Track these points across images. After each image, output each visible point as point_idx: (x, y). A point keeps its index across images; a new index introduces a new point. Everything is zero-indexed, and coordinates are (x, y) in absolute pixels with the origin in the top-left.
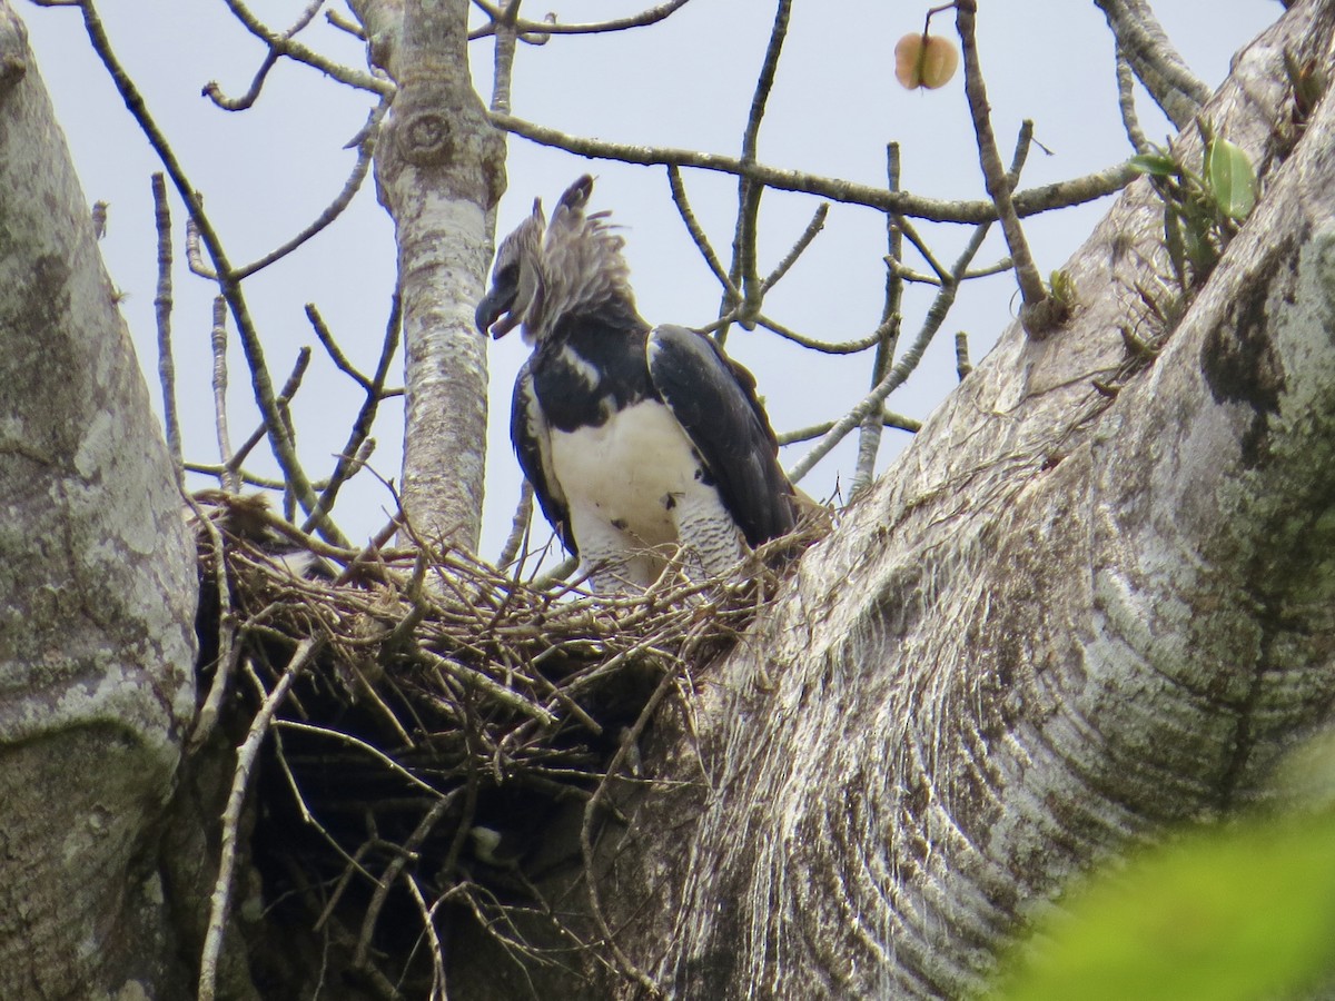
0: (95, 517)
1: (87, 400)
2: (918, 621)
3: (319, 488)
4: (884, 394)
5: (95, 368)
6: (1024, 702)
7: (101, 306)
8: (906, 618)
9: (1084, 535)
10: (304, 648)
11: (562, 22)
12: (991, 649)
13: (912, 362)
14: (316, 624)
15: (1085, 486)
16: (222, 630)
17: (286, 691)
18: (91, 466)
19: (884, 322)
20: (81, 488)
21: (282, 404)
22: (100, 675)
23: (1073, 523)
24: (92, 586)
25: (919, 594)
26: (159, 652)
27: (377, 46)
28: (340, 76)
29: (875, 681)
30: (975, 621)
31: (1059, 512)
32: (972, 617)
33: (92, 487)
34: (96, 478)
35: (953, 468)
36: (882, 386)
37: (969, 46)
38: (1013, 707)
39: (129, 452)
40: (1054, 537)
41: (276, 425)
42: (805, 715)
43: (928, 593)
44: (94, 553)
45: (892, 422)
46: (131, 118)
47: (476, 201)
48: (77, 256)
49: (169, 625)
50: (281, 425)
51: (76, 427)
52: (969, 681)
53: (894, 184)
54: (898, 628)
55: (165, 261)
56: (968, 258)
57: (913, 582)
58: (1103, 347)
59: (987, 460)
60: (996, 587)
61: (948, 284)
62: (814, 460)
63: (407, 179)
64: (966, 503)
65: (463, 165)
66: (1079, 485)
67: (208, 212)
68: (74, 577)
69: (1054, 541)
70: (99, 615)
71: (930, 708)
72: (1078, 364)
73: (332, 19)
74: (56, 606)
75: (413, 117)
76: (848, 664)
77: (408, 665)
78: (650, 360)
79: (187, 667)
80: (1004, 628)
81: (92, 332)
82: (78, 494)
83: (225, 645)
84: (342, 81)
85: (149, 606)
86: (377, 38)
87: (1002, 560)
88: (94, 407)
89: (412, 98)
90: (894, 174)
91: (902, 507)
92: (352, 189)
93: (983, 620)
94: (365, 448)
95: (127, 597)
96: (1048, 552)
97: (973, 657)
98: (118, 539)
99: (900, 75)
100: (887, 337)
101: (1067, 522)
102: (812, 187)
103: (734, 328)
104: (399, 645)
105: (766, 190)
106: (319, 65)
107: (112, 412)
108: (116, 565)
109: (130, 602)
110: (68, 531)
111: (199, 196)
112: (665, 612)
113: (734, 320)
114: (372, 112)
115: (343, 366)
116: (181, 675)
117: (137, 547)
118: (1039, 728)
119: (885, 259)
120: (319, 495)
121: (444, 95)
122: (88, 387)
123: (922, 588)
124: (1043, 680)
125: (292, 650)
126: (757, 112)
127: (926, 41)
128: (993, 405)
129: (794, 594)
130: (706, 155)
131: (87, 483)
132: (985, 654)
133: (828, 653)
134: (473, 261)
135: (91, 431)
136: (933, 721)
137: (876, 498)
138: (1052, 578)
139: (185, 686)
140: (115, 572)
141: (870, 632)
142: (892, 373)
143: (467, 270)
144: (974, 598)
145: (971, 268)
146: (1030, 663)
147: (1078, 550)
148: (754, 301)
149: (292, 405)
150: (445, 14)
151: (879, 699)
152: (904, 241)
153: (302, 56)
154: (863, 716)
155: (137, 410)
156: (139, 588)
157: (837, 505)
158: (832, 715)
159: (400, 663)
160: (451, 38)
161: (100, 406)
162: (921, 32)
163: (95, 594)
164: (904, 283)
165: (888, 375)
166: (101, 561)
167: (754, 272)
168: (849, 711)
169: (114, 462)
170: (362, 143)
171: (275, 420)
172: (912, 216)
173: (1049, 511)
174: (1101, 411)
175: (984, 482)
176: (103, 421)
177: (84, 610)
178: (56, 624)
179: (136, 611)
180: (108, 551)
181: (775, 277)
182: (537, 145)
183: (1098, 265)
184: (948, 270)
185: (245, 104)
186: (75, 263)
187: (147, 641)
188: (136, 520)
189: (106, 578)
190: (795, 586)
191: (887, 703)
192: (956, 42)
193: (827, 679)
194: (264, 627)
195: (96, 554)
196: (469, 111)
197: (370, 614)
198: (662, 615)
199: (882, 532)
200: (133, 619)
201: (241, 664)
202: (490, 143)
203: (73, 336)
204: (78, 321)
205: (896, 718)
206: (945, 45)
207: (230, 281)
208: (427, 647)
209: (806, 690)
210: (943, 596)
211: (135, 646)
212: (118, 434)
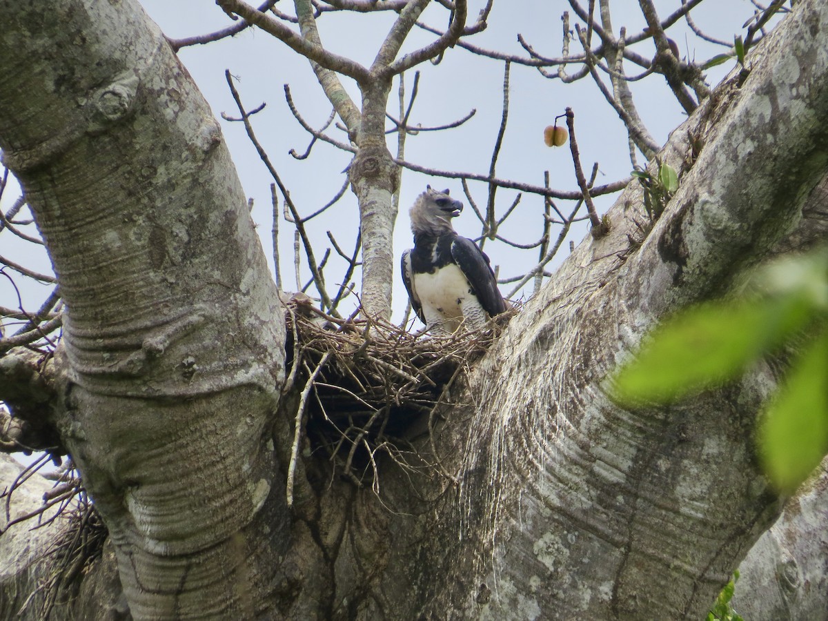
0: (247, 307)
1: (244, 264)
2: (553, 344)
3: (332, 300)
4: (543, 265)
5: (247, 252)
6: (593, 374)
7: (249, 229)
8: (549, 343)
9: (615, 312)
10: (325, 356)
11: (423, 127)
12: (580, 354)
13: (554, 253)
14: (330, 347)
15: (615, 294)
16: (295, 349)
17: (318, 372)
18: (246, 288)
19: (543, 236)
20: (242, 297)
21: (320, 269)
22: (250, 366)
23: (611, 307)
24: (246, 333)
25: (554, 334)
26: (272, 357)
27: (351, 133)
28: (339, 146)
29: (537, 367)
30: (575, 344)
31: (605, 303)
32: (573, 342)
33: (246, 296)
34: (248, 293)
35: (566, 287)
36: (543, 261)
37: (571, 130)
38: (588, 376)
39: (260, 283)
40: (604, 313)
41: (317, 277)
42: (511, 379)
43: (557, 334)
44: (248, 321)
45: (546, 275)
46: (263, 162)
47: (388, 190)
48: (240, 211)
49: (275, 348)
50: (319, 277)
51: (240, 274)
52: (572, 366)
53: (547, 187)
54: (546, 346)
55: (276, 216)
56: (574, 214)
57: (551, 329)
58: (621, 242)
59: (579, 284)
60: (582, 331)
61: (567, 223)
62: (517, 289)
63: (362, 182)
64: (571, 300)
65: (383, 177)
66: (612, 293)
67: (291, 197)
68: (240, 330)
70: (249, 344)
71: (558, 377)
72: (612, 248)
73: (338, 126)
74: (233, 341)
75: (364, 159)
76: (527, 360)
77: (364, 362)
78: (452, 248)
79: (282, 363)
80: (585, 347)
81: (246, 239)
82: (241, 299)
83: (296, 355)
84: (341, 148)
85: (268, 341)
86: (352, 130)
87: (584, 321)
88: (247, 267)
89: (364, 152)
90: (547, 182)
91: (547, 302)
92: (344, 189)
93: (577, 344)
95: (260, 337)
96: (601, 318)
97: (574, 357)
98: (256, 316)
99: (546, 142)
100: (544, 242)
101: (608, 307)
102: (515, 186)
103: (487, 239)
104: (361, 354)
105: (498, 188)
106: (332, 142)
107: (253, 268)
108: (256, 325)
109: (261, 339)
110: (237, 313)
111: (288, 192)
112: (459, 342)
113: (487, 236)
114: (351, 159)
115: (341, 254)
116: (279, 365)
117: (263, 318)
118: (598, 384)
119: (544, 215)
120: (332, 303)
121: (376, 151)
122: (244, 259)
123: (555, 332)
124: (600, 366)
125: (321, 357)
126: (494, 159)
127: (555, 128)
128: (581, 264)
129: (507, 334)
130: (475, 174)
131: (244, 295)
132: (578, 356)
133: (520, 356)
134: (387, 212)
135: (245, 275)
136: (559, 381)
137: (537, 299)
138: (603, 328)
139: (281, 370)
140: (255, 328)
141: (535, 348)
143: (385, 215)
144: (574, 335)
145: (575, 218)
146: (595, 359)
147: (613, 317)
148: (494, 229)
149: (324, 270)
150: (376, 120)
151: (539, 373)
152: (551, 208)
153: (326, 139)
154: (533, 380)
155: (263, 268)
156: (264, 334)
158: (521, 379)
159: (361, 361)
160: (379, 129)
161: (249, 266)
162: (553, 125)
163: (248, 336)
164: (551, 223)
165: (545, 257)
166: (250, 324)
167: (494, 219)
168: (528, 378)
169: (254, 287)
170: (348, 170)
171: (317, 275)
172: (554, 197)
173: (602, 303)
174: (621, 266)
175: (577, 293)
176: (250, 271)
177: (244, 342)
178: (233, 347)
179: (263, 343)
180: (252, 320)
181: (502, 220)
183: (619, 212)
184: (567, 218)
185: (305, 157)
186: (239, 213)
187: (267, 353)
188: (263, 309)
189: (252, 330)
190: (507, 332)
191: (542, 375)
192: (567, 128)
193: (519, 366)
194: (310, 348)
196: (385, 157)
197: (350, 343)
199: (540, 311)
200: (262, 345)
201: (302, 362)
202: (393, 169)
203: (239, 240)
204: (241, 235)
205: (545, 380)
206: (563, 130)
207: (300, 223)
208: (371, 355)
209: (511, 370)
210: (563, 335)
211: (263, 355)
212: (256, 277)
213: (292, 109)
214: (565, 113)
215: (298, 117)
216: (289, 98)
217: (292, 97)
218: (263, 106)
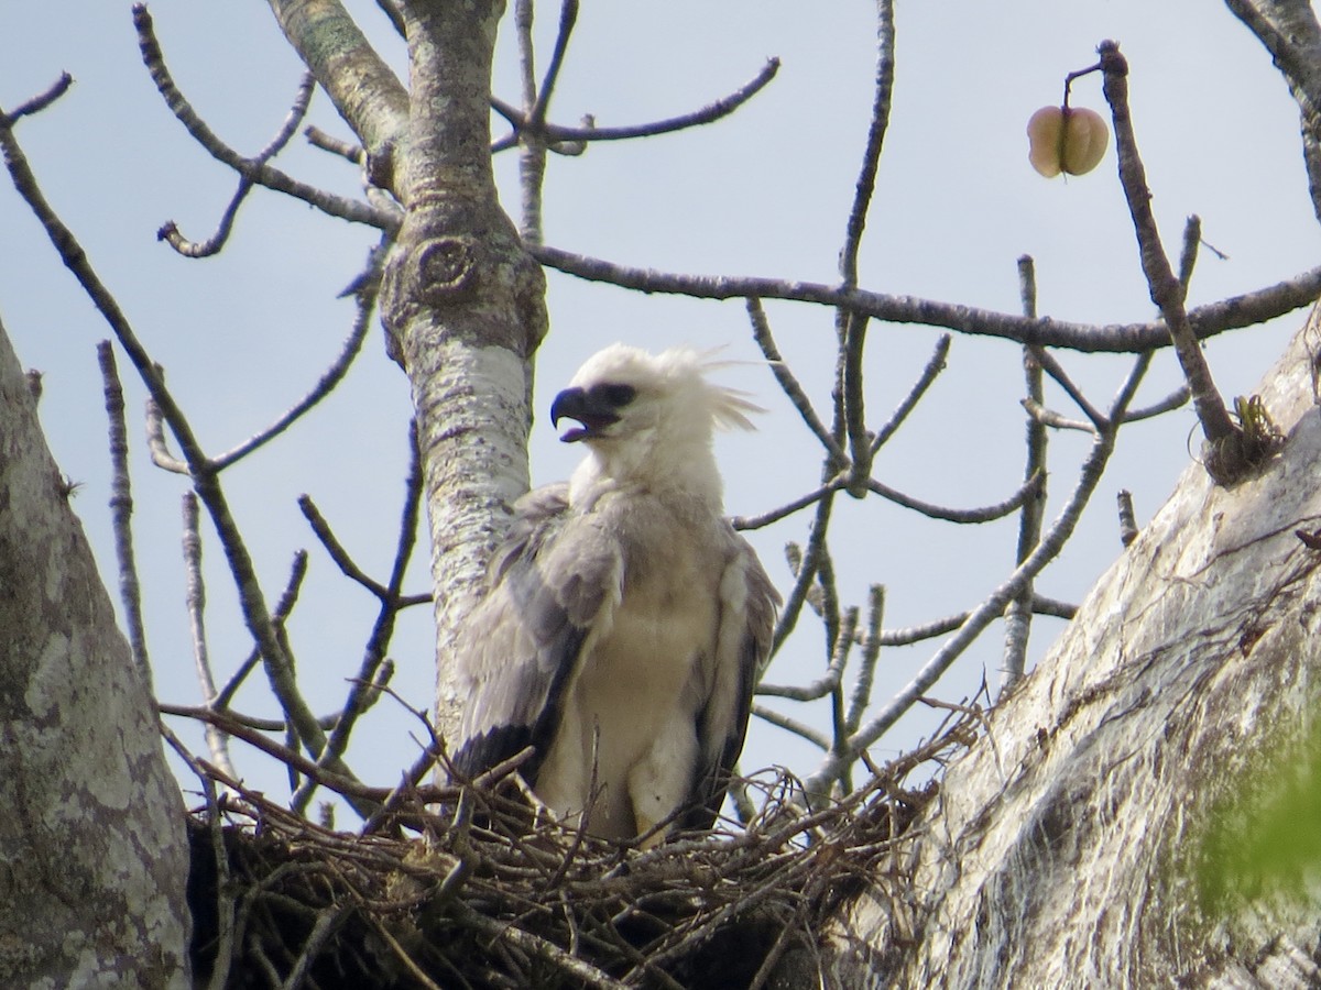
0: (54, 766)
1: (35, 620)
2: (1094, 844)
3: (328, 724)
4: (1031, 572)
5: (44, 580)
6: (1232, 938)
7: (47, 502)
8: (1079, 840)
9: (1298, 726)
10: (324, 920)
11: (599, 125)
12: (1188, 875)
13: (1065, 529)
14: (339, 888)
15: (1295, 666)
16: (223, 900)
17: (303, 975)
18: (45, 702)
19: (1028, 478)
20: (35, 732)
21: (278, 624)
22: (71, 964)
23: (1284, 710)
24: (54, 853)
25: (1093, 810)
26: (143, 931)
27: (376, 159)
28: (332, 207)
29: (1045, 922)
30: (1166, 840)
31: (1263, 698)
32: (1161, 836)
33: (48, 730)
34: (53, 718)
35: (1127, 651)
36: (1029, 561)
37: (1121, 117)
38: (1218, 946)
39: (93, 682)
40: (1260, 730)
41: (272, 650)
42: (957, 969)
43: (1105, 808)
44: (57, 812)
45: (1045, 608)
46: (70, 276)
47: (511, 348)
48: (14, 442)
49: (152, 898)
50: (278, 651)
51: (23, 655)
52: (1164, 914)
53: (1030, 309)
54: (1069, 852)
55: (120, 450)
56: (1128, 394)
57: (1085, 796)
58: (1308, 489)
59: (1171, 638)
60: (1190, 797)
61: (1107, 428)
62: (947, 659)
63: (421, 326)
64: (1146, 693)
65: (492, 303)
66: (1287, 663)
67: (171, 387)
68: (32, 843)
69: (1260, 736)
70: (65, 889)
71: (1116, 950)
72: (1278, 512)
73: (315, 139)
74: (11, 880)
75: (426, 245)
76: (1007, 902)
77: (456, 933)
79: (178, 948)
80: (1203, 849)
81: (37, 535)
82: (31, 739)
83: (227, 917)
84: (334, 214)
85: (126, 875)
86: (376, 148)
87: (1196, 763)
88: (45, 629)
89: (424, 222)
90: (1029, 296)
91: (1065, 701)
92: (353, 348)
93: (1176, 839)
94: (383, 672)
95: (98, 865)
96: (1253, 749)
97: (1165, 886)
98: (84, 793)
99: (1038, 160)
100: (1032, 499)
101: (1275, 710)
102: (930, 315)
103: (841, 497)
104: (444, 907)
105: (873, 324)
106: (305, 194)
107: (68, 634)
108: (84, 826)
109: (103, 870)
110: (20, 787)
111: (159, 369)
112: (779, 852)
113: (840, 486)
114: (373, 252)
115: (350, 570)
116: (171, 958)
117: (108, 800)
118: (1253, 971)
119: (1023, 402)
120: (328, 734)
121: (464, 218)
122: (36, 603)
123: (1097, 802)
124: (1255, 910)
125: (310, 923)
126: (856, 226)
127: (1066, 113)
128: (1174, 568)
129: (936, 817)
130: (793, 282)
131: (41, 725)
132: (1180, 882)
133: (981, 890)
134: (512, 423)
135: (43, 658)
136: (1120, 968)
137: (1033, 693)
138: (1259, 782)
139: (178, 973)
140: (81, 834)
141: (1033, 861)
142: (1041, 545)
143: (505, 434)
144: (1161, 811)
145: (1131, 407)
146: (1238, 889)
147: (1292, 744)
148: (863, 463)
149: (289, 624)
150: (461, 114)
151: (1051, 944)
152: (1046, 379)
153: (282, 184)
154: (1030, 968)
155: (101, 630)
156: (114, 854)
157: (984, 706)
158: (991, 967)
159: (446, 929)
160: (469, 144)
161: (53, 628)
162: (1060, 104)
163: (58, 862)
164: (1049, 431)
165: (1037, 548)
166: (64, 821)
167: (862, 427)
168: (1012, 963)
169: (75, 697)
170: (364, 289)
171: (272, 646)
172: (1057, 346)
173: (1252, 698)
174: (1309, 570)
175: (1168, 666)
176: (58, 644)
177: (45, 883)
178: (12, 903)
179: (110, 882)
180: (73, 809)
181: (888, 431)
182: (582, 281)
183: (1297, 385)
184: (1106, 415)
185: (213, 248)
186: (12, 449)
187: (127, 919)
188: (106, 768)
189: (72, 843)
190: (938, 808)
191: (1061, 949)
192: (1105, 113)
193: (982, 922)
194: (272, 894)
195: (58, 813)
196: (496, 235)
197: (404, 870)
198: (773, 857)
199: (1042, 734)
200: (109, 892)
201: (247, 944)
202: (525, 276)
203: (14, 541)
204: (20, 521)
205: (1073, 965)
206: (1091, 118)
207: (206, 476)
208: (480, 910)
209: (957, 938)
210: (1123, 813)
211: (112, 926)
212: (78, 660)
213: (166, 87)
214: (1097, 59)
215: (186, 116)
216: (151, 53)
217: (164, 48)
218: (64, 83)
